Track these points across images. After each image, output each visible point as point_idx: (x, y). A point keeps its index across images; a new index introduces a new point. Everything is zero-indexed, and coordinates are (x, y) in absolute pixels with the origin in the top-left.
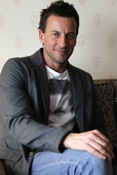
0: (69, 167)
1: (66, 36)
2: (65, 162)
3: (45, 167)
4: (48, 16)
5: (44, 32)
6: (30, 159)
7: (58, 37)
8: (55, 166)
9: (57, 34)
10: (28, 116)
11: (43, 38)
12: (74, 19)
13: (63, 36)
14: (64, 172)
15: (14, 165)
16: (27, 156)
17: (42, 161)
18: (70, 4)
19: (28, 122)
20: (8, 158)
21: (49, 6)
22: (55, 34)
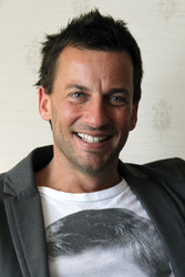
1: (105, 98)
4: (60, 50)
5: (49, 91)
9: (82, 94)
11: (48, 106)
12: (125, 57)
13: (95, 97)
18: (116, 18)
21: (65, 26)
22: (79, 94)
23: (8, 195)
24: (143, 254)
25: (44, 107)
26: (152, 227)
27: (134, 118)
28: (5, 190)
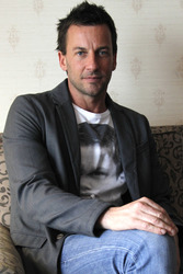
0: (116, 255)
1: (96, 53)
2: (109, 248)
3: (80, 255)
4: (67, 28)
6: (58, 244)
7: (85, 56)
8: (95, 254)
9: (83, 52)
10: (48, 182)
11: (65, 62)
12: (105, 27)
13: (91, 53)
14: (109, 262)
15: (36, 254)
16: (54, 241)
17: (75, 247)
19: (47, 191)
20: (26, 244)
22: (80, 53)
25: (63, 63)
27: (115, 63)
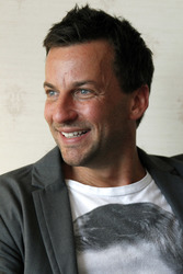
23: (36, 188)
24: (169, 250)
26: (177, 223)
28: (33, 183)
